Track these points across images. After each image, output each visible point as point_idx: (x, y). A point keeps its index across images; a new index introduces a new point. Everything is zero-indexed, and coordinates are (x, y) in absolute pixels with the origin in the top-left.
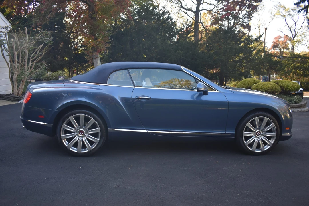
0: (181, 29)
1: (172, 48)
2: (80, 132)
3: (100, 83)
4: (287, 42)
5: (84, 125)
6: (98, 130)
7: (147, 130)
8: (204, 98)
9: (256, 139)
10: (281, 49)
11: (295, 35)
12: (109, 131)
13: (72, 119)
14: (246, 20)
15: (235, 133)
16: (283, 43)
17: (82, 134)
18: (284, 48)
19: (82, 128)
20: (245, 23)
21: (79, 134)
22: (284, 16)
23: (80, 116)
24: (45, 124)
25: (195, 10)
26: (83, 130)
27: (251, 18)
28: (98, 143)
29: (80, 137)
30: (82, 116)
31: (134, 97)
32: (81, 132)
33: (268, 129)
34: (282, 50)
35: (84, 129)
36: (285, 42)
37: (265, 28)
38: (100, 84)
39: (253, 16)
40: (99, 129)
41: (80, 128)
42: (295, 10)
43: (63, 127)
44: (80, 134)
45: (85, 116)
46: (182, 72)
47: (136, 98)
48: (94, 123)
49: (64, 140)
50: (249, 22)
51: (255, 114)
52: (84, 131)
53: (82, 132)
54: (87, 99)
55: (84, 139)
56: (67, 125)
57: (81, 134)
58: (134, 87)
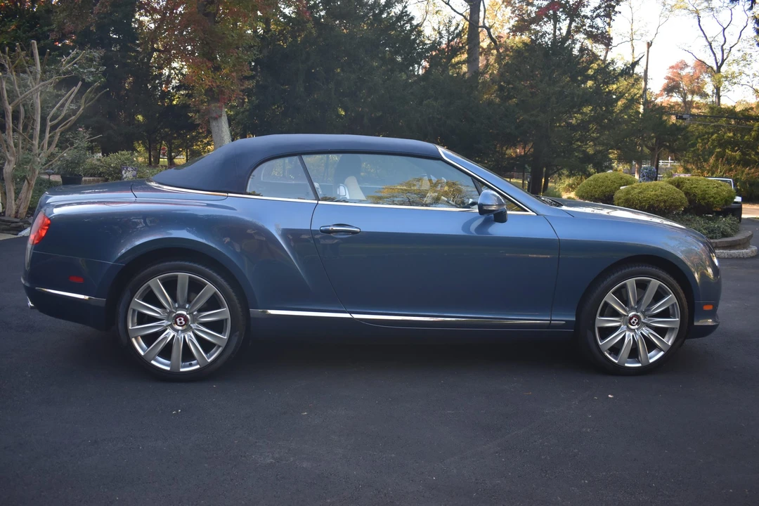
0: (435, 45)
1: (412, 93)
2: (178, 320)
3: (228, 192)
4: (702, 77)
5: (189, 301)
6: (224, 313)
7: (350, 313)
8: (498, 230)
9: (627, 333)
10: (685, 94)
11: (723, 61)
13: (156, 284)
14: (599, 22)
15: (574, 319)
16: (693, 79)
17: (184, 323)
18: (693, 93)
19: (182, 307)
20: (598, 28)
21: (176, 323)
22: (697, 12)
23: (177, 276)
24: (87, 297)
26: (184, 313)
27: (613, 17)
28: (224, 345)
29: (177, 331)
30: (183, 277)
31: (316, 227)
32: (180, 320)
33: (658, 308)
34: (689, 98)
35: (187, 310)
36: (698, 78)
37: (648, 43)
38: (230, 195)
39: (616, 13)
40: (226, 309)
41: (179, 307)
43: (132, 306)
44: (179, 324)
45: (190, 277)
46: (440, 162)
47: (322, 231)
48: (214, 296)
49: (136, 338)
50: (607, 27)
51: (627, 270)
52: (188, 316)
53: (182, 319)
54: (193, 233)
55: (189, 336)
56: (143, 301)
57: (181, 323)
58: (316, 202)
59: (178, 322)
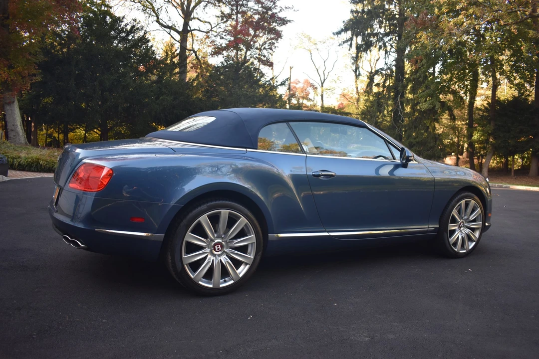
2: (216, 247)
4: (308, 89)
6: (251, 239)
7: (328, 232)
10: (299, 99)
11: (324, 80)
12: (270, 239)
14: (265, 52)
16: (303, 90)
17: (220, 248)
18: (303, 98)
20: (264, 56)
21: (215, 249)
22: (310, 51)
23: (220, 213)
25: (180, 29)
26: (221, 241)
27: (274, 50)
28: (251, 264)
30: (224, 213)
31: (310, 173)
32: (218, 247)
33: (472, 218)
34: (301, 101)
36: (306, 90)
37: (291, 67)
38: (248, 150)
39: (276, 47)
40: (253, 236)
41: (218, 237)
42: (324, 43)
44: (217, 250)
45: (230, 213)
47: (314, 175)
48: (246, 227)
49: (187, 265)
50: (270, 55)
52: (223, 243)
53: (220, 246)
55: (224, 259)
57: (218, 249)
58: (305, 155)
59: (216, 248)
